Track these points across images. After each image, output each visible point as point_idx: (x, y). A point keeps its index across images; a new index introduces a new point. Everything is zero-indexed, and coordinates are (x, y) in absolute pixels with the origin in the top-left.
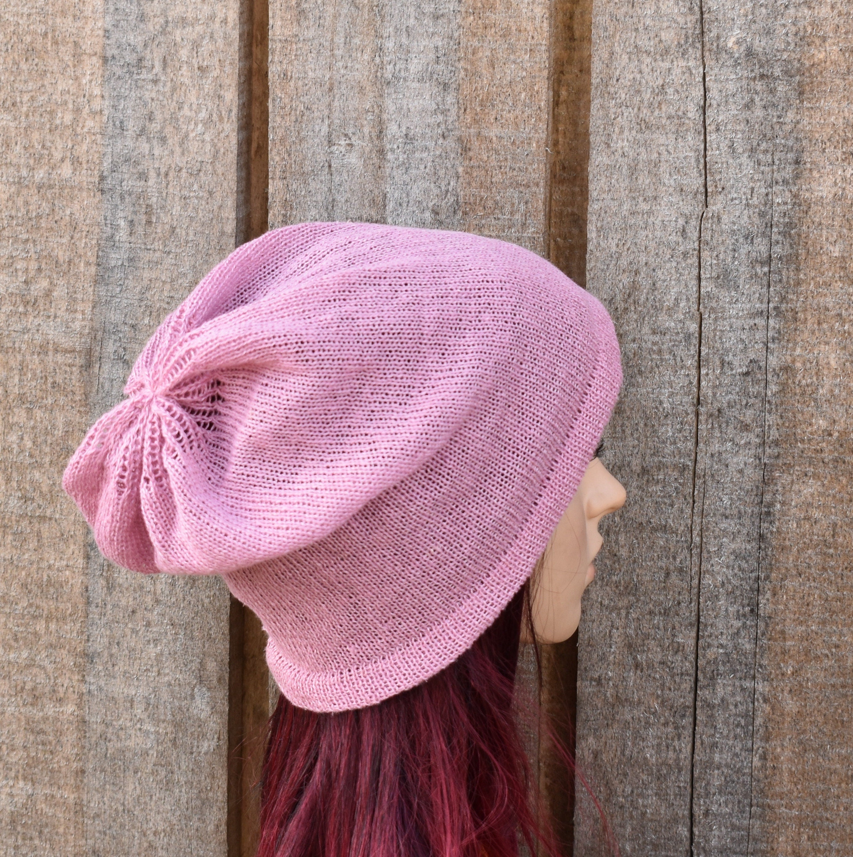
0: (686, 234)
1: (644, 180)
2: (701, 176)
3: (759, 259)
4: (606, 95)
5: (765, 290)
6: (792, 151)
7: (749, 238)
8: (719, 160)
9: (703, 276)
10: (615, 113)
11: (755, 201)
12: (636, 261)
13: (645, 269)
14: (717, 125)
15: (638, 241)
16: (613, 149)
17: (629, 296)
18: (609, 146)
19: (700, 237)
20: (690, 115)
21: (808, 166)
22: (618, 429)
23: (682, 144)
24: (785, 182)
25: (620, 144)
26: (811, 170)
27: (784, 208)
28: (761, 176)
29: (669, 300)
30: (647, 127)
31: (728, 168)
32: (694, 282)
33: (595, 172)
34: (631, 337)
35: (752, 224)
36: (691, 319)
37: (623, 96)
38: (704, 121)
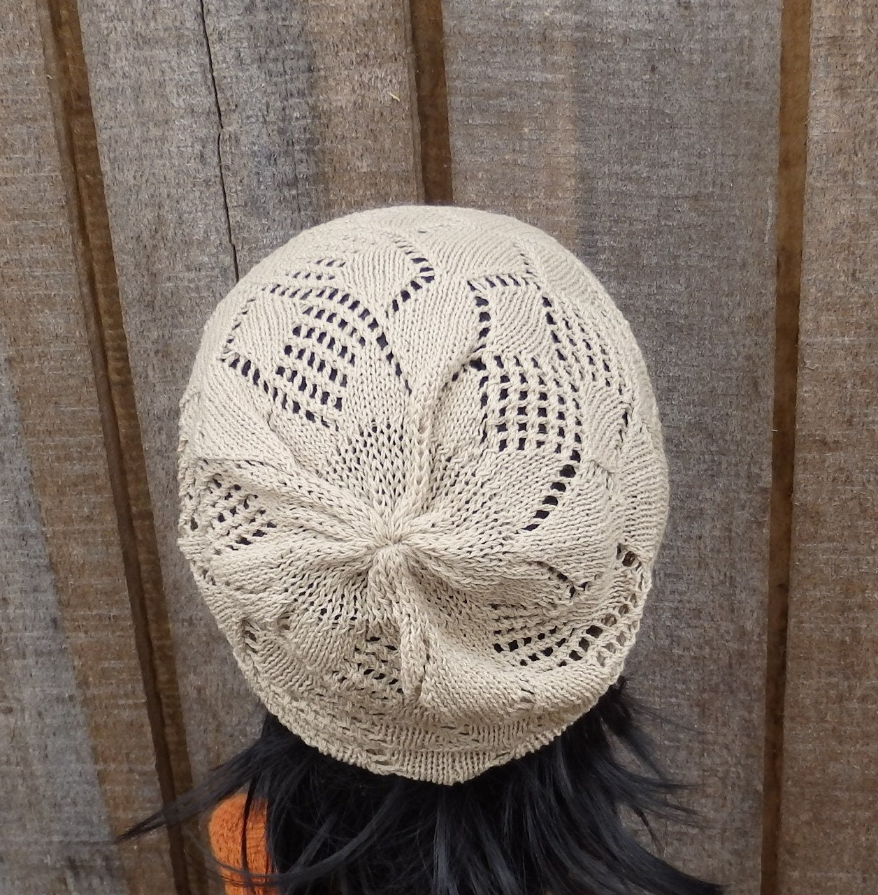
0: (205, 159)
1: (151, 104)
2: (210, 93)
3: (285, 181)
4: (94, 8)
5: (296, 214)
6: (303, 57)
7: (271, 158)
8: (227, 75)
9: (229, 205)
10: (107, 28)
11: (272, 117)
12: (157, 193)
13: (168, 202)
14: (220, 33)
15: (156, 171)
16: (112, 70)
17: (156, 231)
18: (106, 66)
19: (220, 162)
20: (188, 25)
21: (322, 73)
22: (169, 373)
23: (185, 59)
24: (301, 94)
25: (119, 64)
26: (326, 77)
27: (303, 122)
28: (274, 89)
29: (199, 234)
30: (145, 43)
31: (238, 82)
32: (222, 212)
33: (97, 97)
34: (166, 275)
35: (273, 143)
36: (224, 252)
37: (113, 8)
38: (205, 31)
